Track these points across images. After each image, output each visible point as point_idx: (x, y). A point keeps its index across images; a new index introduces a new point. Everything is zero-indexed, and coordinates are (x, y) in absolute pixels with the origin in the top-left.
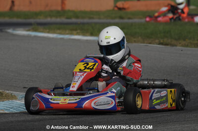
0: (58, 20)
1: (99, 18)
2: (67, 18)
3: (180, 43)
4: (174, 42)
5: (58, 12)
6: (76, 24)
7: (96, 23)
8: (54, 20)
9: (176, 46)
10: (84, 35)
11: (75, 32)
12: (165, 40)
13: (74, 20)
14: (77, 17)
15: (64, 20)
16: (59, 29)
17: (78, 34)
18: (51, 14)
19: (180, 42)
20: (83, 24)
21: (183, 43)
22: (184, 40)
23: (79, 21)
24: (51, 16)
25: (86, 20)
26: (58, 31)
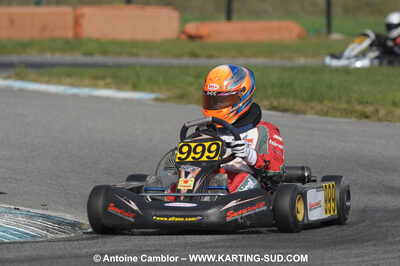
0: (68, 58)
1: (150, 56)
2: (86, 54)
3: (312, 108)
4: (300, 105)
5: (67, 42)
6: (104, 66)
7: (144, 66)
8: (58, 57)
9: (304, 113)
10: (120, 88)
11: (101, 83)
12: (283, 101)
13: (99, 59)
14: (105, 53)
15: (78, 58)
16: (69, 75)
17: (107, 86)
18: (53, 45)
19: (313, 105)
20: (118, 66)
21: (319, 107)
22: (321, 102)
23: (110, 60)
24: (52, 50)
25: (123, 59)
26: (68, 80)
